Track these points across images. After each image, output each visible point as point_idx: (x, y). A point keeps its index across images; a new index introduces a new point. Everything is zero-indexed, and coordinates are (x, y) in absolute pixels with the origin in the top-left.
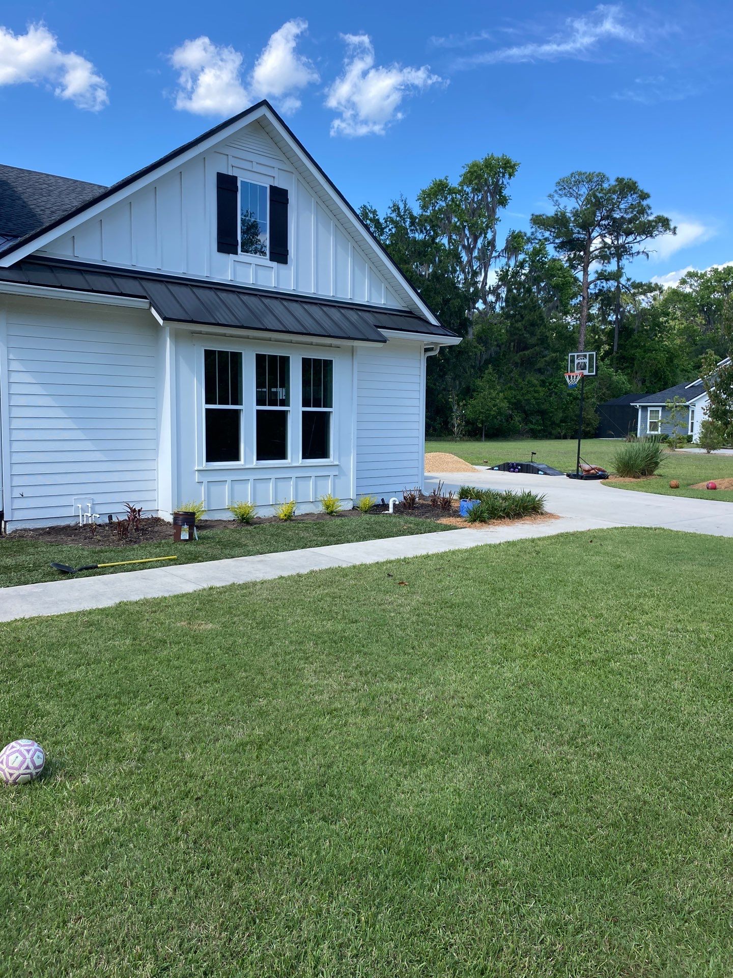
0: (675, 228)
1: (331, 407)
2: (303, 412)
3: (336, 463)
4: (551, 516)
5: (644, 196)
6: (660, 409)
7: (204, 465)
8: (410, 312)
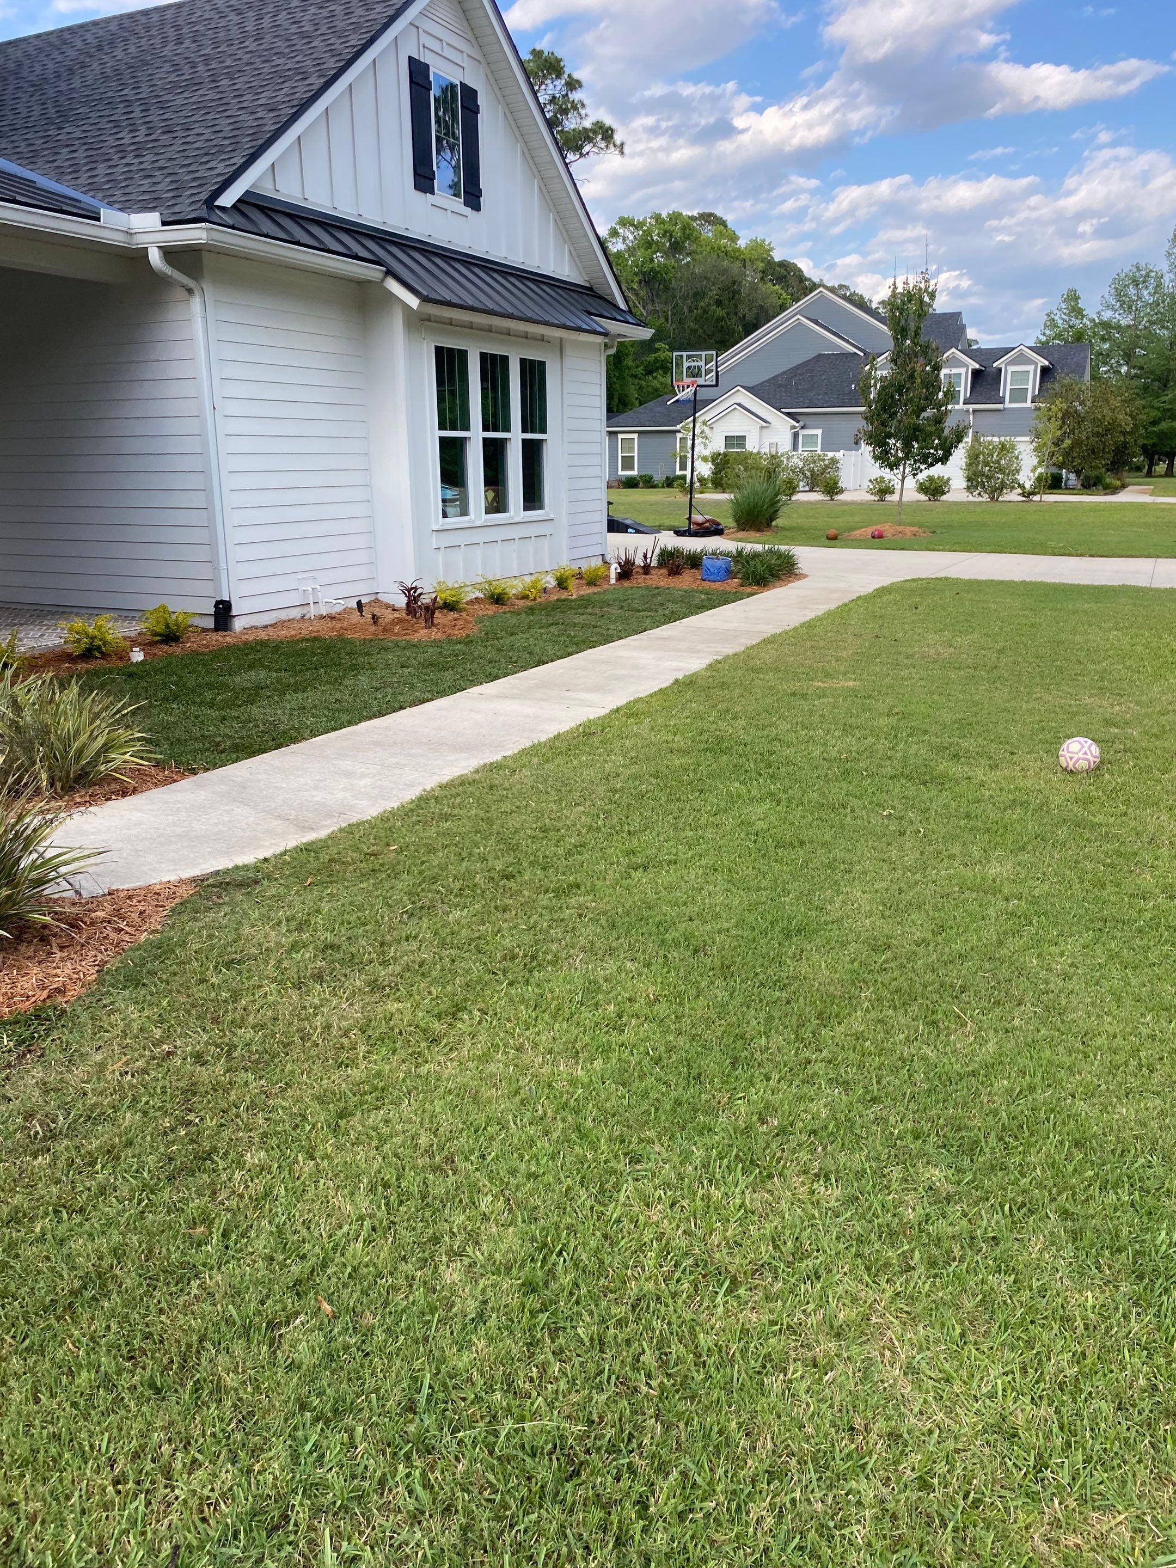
0: (622, 145)
1: (544, 431)
2: (524, 440)
3: (552, 516)
4: (805, 576)
5: (573, 84)
6: (635, 436)
7: (441, 523)
8: (591, 289)
